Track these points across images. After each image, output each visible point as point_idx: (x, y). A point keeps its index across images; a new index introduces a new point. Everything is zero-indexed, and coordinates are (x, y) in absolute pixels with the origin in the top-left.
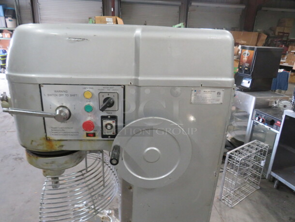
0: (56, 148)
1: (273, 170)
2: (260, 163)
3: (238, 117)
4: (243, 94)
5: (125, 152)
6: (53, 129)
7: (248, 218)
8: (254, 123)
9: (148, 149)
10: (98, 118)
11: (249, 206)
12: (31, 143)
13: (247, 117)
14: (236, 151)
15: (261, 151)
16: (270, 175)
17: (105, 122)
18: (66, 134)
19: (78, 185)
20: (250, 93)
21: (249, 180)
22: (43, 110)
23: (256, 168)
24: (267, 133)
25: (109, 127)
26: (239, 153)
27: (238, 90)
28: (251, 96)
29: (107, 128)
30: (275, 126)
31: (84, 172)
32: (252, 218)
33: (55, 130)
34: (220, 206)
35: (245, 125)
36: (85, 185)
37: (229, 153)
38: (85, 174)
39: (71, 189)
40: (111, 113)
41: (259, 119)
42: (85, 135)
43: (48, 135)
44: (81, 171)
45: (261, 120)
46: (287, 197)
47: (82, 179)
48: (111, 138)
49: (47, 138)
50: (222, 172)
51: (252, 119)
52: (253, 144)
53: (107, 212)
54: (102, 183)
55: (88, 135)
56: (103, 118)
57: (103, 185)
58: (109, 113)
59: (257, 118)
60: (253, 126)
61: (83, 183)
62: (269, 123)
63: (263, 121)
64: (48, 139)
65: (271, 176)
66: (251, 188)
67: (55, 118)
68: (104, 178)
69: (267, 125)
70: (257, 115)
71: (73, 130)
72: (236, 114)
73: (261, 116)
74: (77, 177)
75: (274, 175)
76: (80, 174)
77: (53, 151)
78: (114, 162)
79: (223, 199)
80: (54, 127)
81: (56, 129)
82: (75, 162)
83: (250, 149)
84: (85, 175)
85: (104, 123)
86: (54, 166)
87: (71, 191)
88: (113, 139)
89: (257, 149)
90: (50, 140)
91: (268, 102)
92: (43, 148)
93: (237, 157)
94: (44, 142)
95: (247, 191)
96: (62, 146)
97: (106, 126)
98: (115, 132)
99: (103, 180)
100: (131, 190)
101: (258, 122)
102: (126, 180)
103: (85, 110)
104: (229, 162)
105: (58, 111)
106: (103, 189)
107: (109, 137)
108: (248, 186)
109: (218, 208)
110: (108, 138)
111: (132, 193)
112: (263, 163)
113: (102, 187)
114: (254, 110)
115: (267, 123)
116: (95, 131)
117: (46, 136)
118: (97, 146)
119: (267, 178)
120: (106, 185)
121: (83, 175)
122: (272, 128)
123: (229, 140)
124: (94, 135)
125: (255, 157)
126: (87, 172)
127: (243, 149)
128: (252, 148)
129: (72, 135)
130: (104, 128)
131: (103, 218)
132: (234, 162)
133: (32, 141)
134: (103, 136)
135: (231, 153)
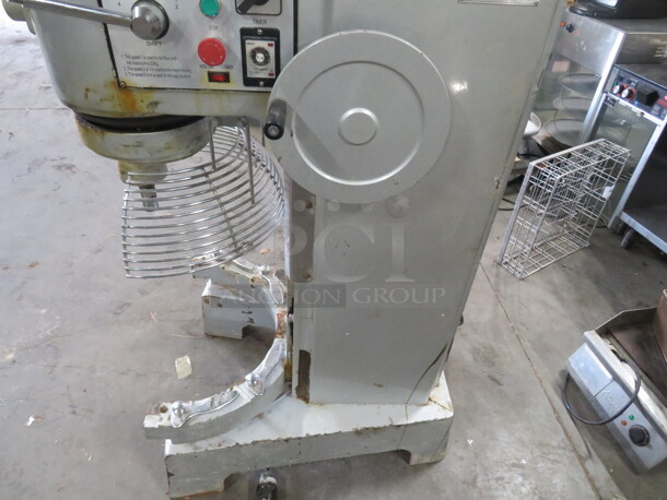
0: (143, 109)
1: (628, 208)
2: (601, 191)
3: (572, 86)
4: (596, 25)
5: (298, 118)
6: (131, 60)
7: (551, 300)
8: (606, 101)
9: (350, 112)
10: (233, 35)
11: (558, 278)
12: (86, 96)
13: (592, 87)
14: (551, 161)
15: (611, 163)
16: (618, 219)
17: (252, 45)
18: (161, 73)
19: (198, 194)
20: (615, 22)
21: (569, 228)
22: (100, 5)
23: (589, 201)
24: (634, 126)
25: (260, 57)
26: (559, 165)
27: (584, 14)
28: (614, 30)
29: (255, 62)
30: (656, 108)
31: (207, 169)
32: (561, 299)
33: (136, 63)
34: (497, 275)
35: (583, 107)
36: (211, 195)
37: (533, 164)
38: (210, 173)
39: (182, 202)
40: (265, 22)
41: (622, 89)
42: (206, 76)
43: (122, 76)
44: (202, 167)
45: (626, 92)
46: (645, 264)
47: (204, 183)
48: (265, 86)
49: (119, 82)
50: (512, 209)
51: (604, 91)
52: (594, 146)
53: (262, 268)
54: (248, 195)
55: (212, 77)
56: (246, 34)
57: (252, 199)
58: (260, 22)
59: (618, 87)
60: (604, 107)
61: (208, 191)
62: (645, 99)
63: (630, 97)
64: (121, 86)
65: (620, 220)
66: (571, 243)
67: (131, 27)
68: (252, 186)
69: (638, 106)
70: (620, 79)
71: (177, 65)
72: (568, 80)
73: (629, 82)
74: (193, 178)
75: (626, 218)
76: (199, 172)
77: (136, 115)
78: (274, 132)
79: (506, 263)
80: (132, 53)
81: (137, 60)
82: (188, 147)
83: (585, 158)
84: (211, 176)
85: (249, 48)
86: (143, 154)
87: (183, 206)
88: (268, 89)
89: (601, 158)
90: (126, 87)
91: (655, 49)
92: (112, 107)
93: (550, 172)
94: (113, 91)
95: (561, 249)
96: (156, 104)
97: (254, 53)
98: (274, 72)
99: (251, 190)
100: (311, 211)
101: (617, 98)
102: (300, 183)
103: (202, 11)
104: (531, 184)
105: (137, 9)
106: (251, 208)
107: (262, 83)
108: (565, 239)
109: (493, 279)
110: (258, 86)
111: (313, 216)
112: (607, 192)
113: (249, 205)
114: (613, 66)
115: (638, 100)
116: (228, 67)
117: (117, 76)
118: (235, 106)
119: (609, 226)
120: (257, 199)
121: (206, 175)
122: (649, 112)
123: (540, 143)
124: (226, 78)
125: (592, 178)
126: (216, 170)
127: (569, 155)
128: (590, 155)
129: (176, 77)
130: (249, 60)
131: (253, 280)
132: (542, 184)
133: (87, 90)
134: (248, 81)
135: (539, 164)
